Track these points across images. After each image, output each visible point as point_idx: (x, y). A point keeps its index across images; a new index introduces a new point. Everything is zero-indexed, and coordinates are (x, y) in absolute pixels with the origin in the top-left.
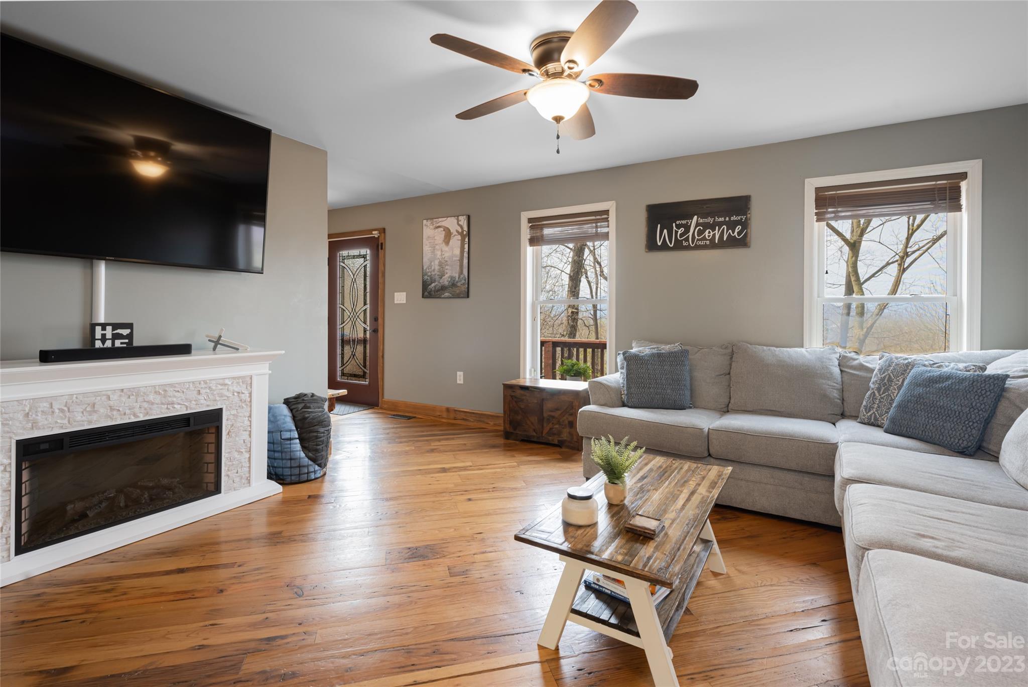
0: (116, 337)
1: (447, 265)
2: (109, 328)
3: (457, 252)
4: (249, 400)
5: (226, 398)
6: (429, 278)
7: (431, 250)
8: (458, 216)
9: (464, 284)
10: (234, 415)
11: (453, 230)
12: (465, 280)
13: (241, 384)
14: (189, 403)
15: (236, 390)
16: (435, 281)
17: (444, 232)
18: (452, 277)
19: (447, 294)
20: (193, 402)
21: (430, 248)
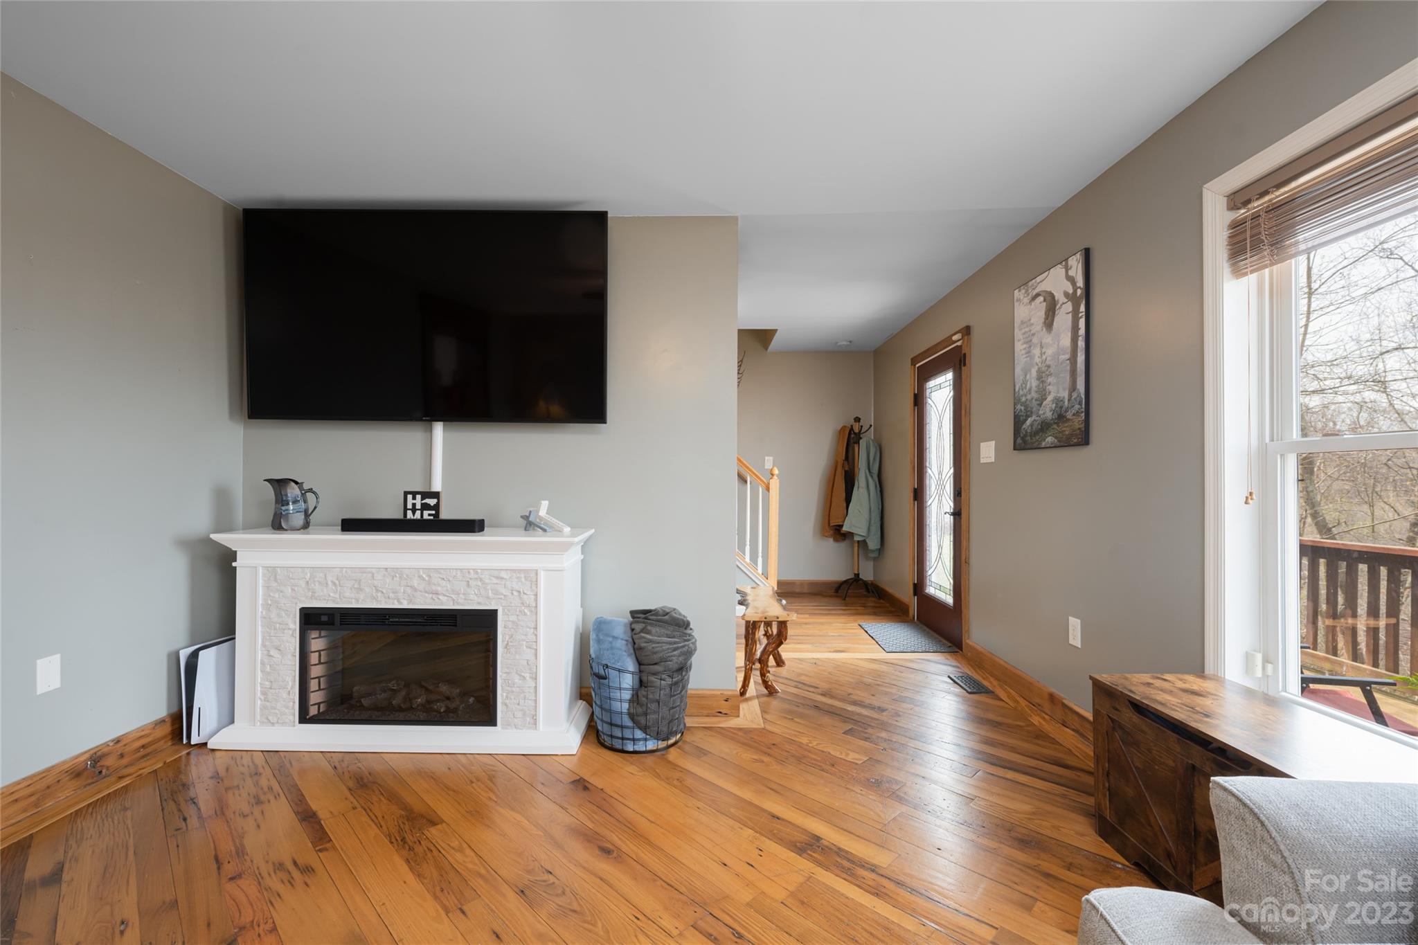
0: (425, 507)
1: (1050, 375)
2: (419, 497)
3: (1066, 341)
4: (534, 605)
5: (502, 596)
6: (1023, 408)
7: (1025, 349)
8: (1066, 260)
9: (1077, 414)
10: (513, 622)
11: (1060, 297)
12: (1080, 404)
13: (523, 579)
14: (456, 596)
15: (517, 587)
16: (1032, 412)
17: (1045, 304)
18: (1058, 401)
19: (1050, 439)
20: (461, 596)
21: (1025, 346)
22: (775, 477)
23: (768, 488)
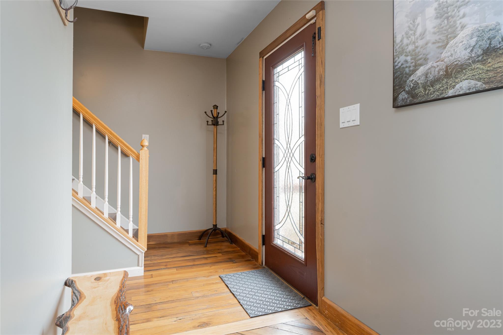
6: (408, 59)
16: (427, 59)
22: (145, 148)
23: (138, 158)
